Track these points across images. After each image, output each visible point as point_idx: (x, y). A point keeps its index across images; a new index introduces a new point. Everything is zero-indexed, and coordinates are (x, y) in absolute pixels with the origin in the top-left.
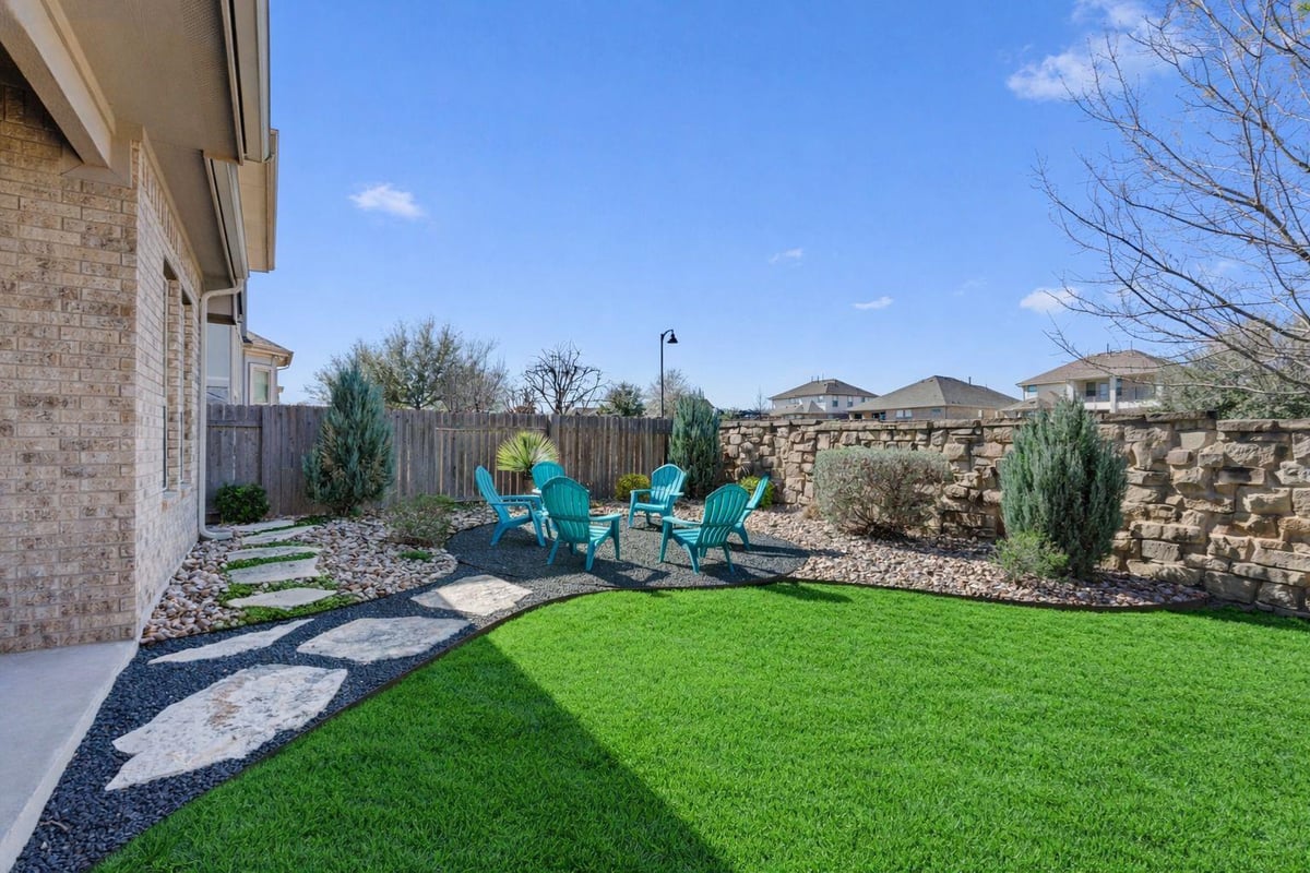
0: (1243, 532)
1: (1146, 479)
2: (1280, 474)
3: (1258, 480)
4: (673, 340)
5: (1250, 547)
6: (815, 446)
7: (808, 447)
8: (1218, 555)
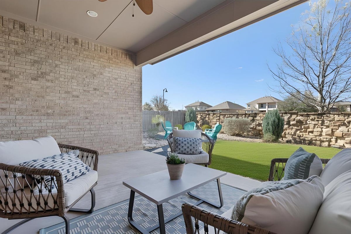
0: (302, 132)
1: (286, 123)
2: (307, 122)
3: (304, 123)
4: (167, 91)
5: (303, 134)
6: (220, 118)
7: (218, 118)
8: (298, 136)
